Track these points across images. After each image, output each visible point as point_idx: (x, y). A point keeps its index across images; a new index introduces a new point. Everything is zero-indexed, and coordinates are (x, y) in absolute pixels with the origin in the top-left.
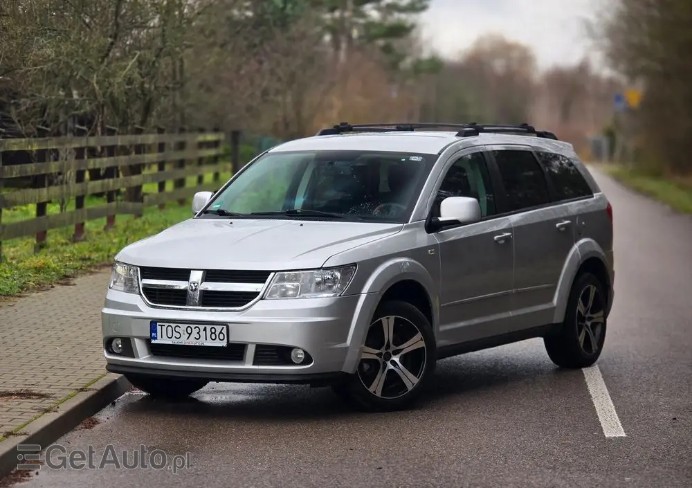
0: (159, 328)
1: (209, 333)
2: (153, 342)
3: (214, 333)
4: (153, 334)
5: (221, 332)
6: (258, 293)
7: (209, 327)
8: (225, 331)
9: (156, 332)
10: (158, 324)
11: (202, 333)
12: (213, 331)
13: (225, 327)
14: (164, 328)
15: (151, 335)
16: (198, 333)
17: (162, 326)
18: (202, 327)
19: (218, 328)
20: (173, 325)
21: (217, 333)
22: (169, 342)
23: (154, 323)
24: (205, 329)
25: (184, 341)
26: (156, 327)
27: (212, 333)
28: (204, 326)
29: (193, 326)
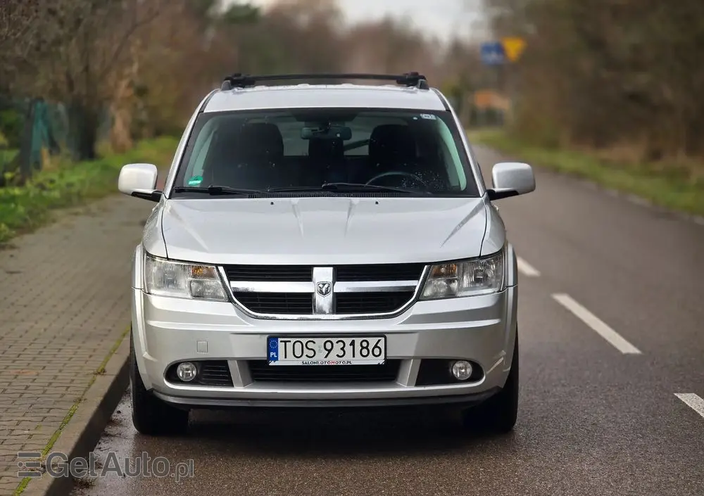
0: (281, 346)
1: (358, 348)
2: (272, 363)
3: (367, 348)
4: (272, 354)
5: (376, 346)
7: (358, 341)
8: (381, 345)
9: (276, 351)
10: (280, 339)
11: (349, 349)
12: (365, 344)
13: (383, 339)
14: (289, 346)
15: (268, 354)
16: (342, 349)
17: (285, 342)
18: (348, 341)
19: (372, 341)
20: (304, 341)
21: (370, 348)
22: (298, 363)
23: (273, 339)
24: (353, 344)
25: (320, 359)
26: (276, 345)
27: (363, 348)
28: (351, 339)
29: (334, 340)
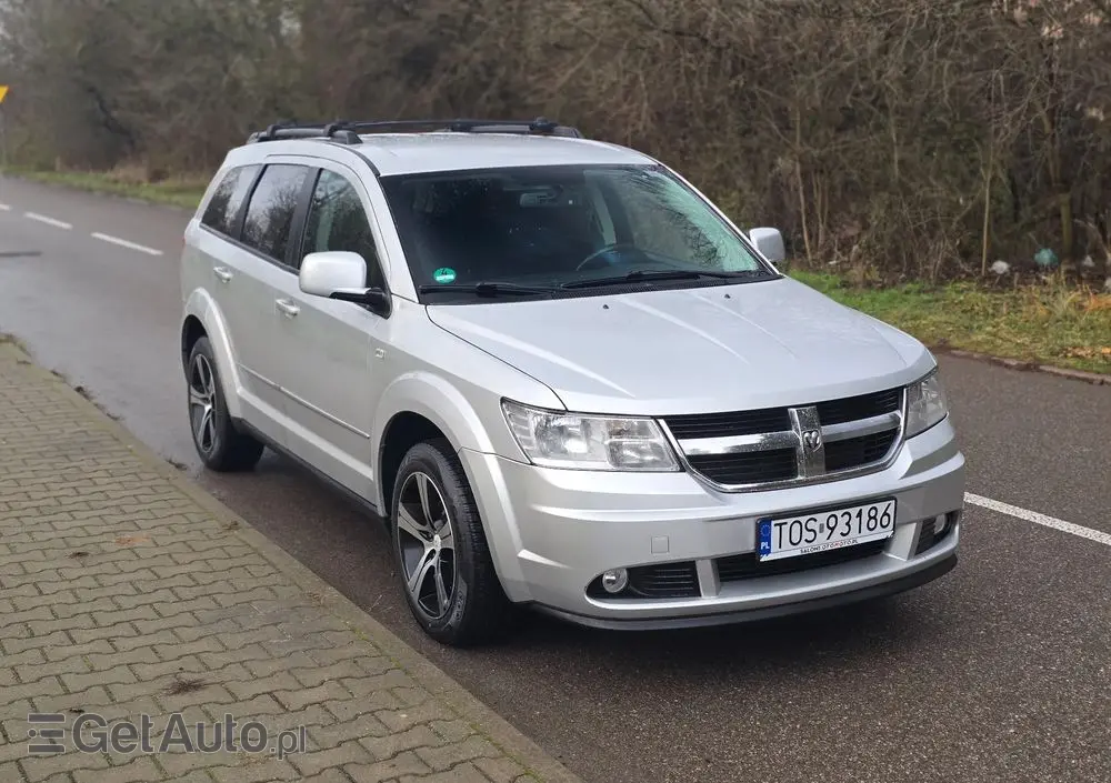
0: (775, 531)
1: (865, 519)
2: (764, 558)
3: (874, 518)
4: (763, 544)
5: (885, 514)
6: (895, 432)
7: (865, 509)
8: (891, 510)
9: (768, 540)
10: (773, 523)
11: (855, 522)
12: (873, 513)
13: (893, 502)
14: (786, 529)
15: (758, 544)
16: (848, 524)
17: (780, 525)
18: (854, 511)
19: (881, 507)
20: (803, 519)
21: (878, 518)
22: (796, 552)
23: (763, 524)
24: (859, 515)
25: (823, 543)
26: (768, 531)
27: (871, 518)
28: (858, 509)
29: (838, 513)
